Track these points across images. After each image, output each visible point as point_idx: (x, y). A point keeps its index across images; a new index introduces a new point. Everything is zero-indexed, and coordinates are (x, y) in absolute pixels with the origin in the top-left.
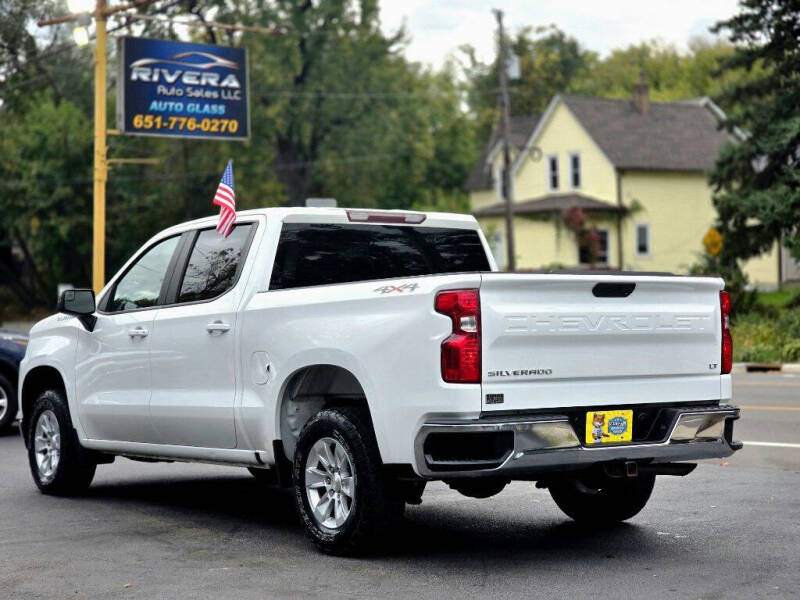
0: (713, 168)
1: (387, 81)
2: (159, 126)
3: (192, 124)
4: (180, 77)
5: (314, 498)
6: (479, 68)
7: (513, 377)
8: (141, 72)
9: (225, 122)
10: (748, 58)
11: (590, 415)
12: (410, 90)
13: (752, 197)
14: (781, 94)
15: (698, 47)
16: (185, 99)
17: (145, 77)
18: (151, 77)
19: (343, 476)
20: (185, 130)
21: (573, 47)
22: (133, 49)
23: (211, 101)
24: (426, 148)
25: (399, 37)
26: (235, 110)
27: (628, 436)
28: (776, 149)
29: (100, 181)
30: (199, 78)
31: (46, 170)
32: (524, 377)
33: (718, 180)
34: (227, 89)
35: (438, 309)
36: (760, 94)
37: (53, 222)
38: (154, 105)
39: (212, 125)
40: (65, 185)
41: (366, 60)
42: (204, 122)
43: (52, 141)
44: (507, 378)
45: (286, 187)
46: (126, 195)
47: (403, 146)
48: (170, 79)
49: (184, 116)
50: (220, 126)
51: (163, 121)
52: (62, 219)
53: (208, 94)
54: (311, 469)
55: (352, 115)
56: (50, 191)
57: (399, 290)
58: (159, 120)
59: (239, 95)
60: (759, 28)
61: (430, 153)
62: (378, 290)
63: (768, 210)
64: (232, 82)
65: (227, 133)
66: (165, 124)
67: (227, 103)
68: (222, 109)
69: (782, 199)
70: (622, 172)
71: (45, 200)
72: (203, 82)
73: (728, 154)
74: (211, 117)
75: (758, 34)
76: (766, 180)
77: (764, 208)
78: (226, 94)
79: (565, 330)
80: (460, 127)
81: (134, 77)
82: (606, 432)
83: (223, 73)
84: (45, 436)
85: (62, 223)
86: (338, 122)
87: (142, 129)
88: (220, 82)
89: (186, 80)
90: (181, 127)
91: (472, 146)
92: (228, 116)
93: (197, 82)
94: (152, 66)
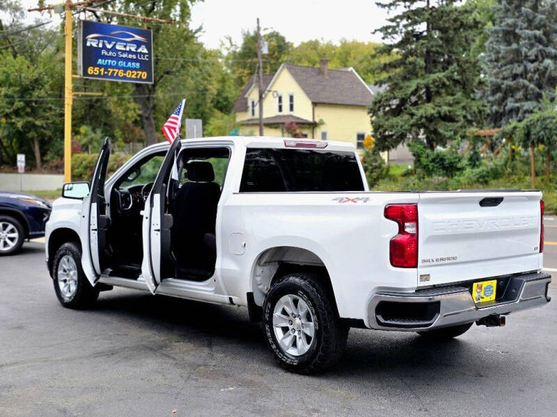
0: (371, 105)
1: (194, 52)
2: (102, 74)
3: (121, 73)
4: (115, 45)
5: (279, 333)
6: (234, 47)
7: (435, 263)
8: (92, 42)
9: (140, 73)
10: (389, 48)
11: (475, 285)
12: (205, 58)
13: (391, 121)
14: (405, 68)
15: (343, 42)
16: (118, 58)
17: (94, 45)
18: (98, 45)
19: (304, 321)
20: (117, 77)
21: (283, 39)
22: (88, 27)
23: (132, 60)
24: (213, 88)
25: (200, 29)
26: (145, 66)
27: (493, 297)
28: (403, 96)
29: (68, 105)
30: (125, 47)
31: (10, 92)
32: (442, 262)
33: (373, 112)
34: (141, 53)
35: (387, 216)
36: (395, 67)
37: (13, 121)
38: (100, 61)
39: (132, 74)
40: (20, 101)
41: (182, 40)
42: (128, 71)
43: (12, 77)
44: (432, 263)
45: (140, 106)
46: (53, 107)
47: (201, 87)
48: (109, 46)
49: (116, 68)
50: (137, 75)
51: (105, 71)
52: (18, 119)
53: (130, 56)
54: (277, 313)
55: (174, 69)
56: (13, 104)
57: (353, 200)
58: (102, 70)
59: (147, 57)
60: (396, 33)
61: (215, 92)
62: (335, 199)
63: (399, 128)
64: (143, 50)
65: (141, 79)
66: (106, 73)
67: (141, 62)
68: (138, 65)
69: (406, 122)
70: (315, 104)
71: (9, 108)
72: (128, 49)
73: (379, 98)
74: (132, 69)
75: (395, 36)
76: (397, 112)
77: (397, 126)
78: (140, 57)
79: (466, 230)
80: (226, 78)
81: (88, 44)
82: (482, 295)
83: (139, 44)
84: (65, 271)
85: (18, 121)
86: (168, 73)
87: (93, 75)
88: (137, 49)
89: (118, 47)
90: (115, 75)
91: (233, 88)
92: (141, 69)
93: (124, 49)
94: (98, 38)
